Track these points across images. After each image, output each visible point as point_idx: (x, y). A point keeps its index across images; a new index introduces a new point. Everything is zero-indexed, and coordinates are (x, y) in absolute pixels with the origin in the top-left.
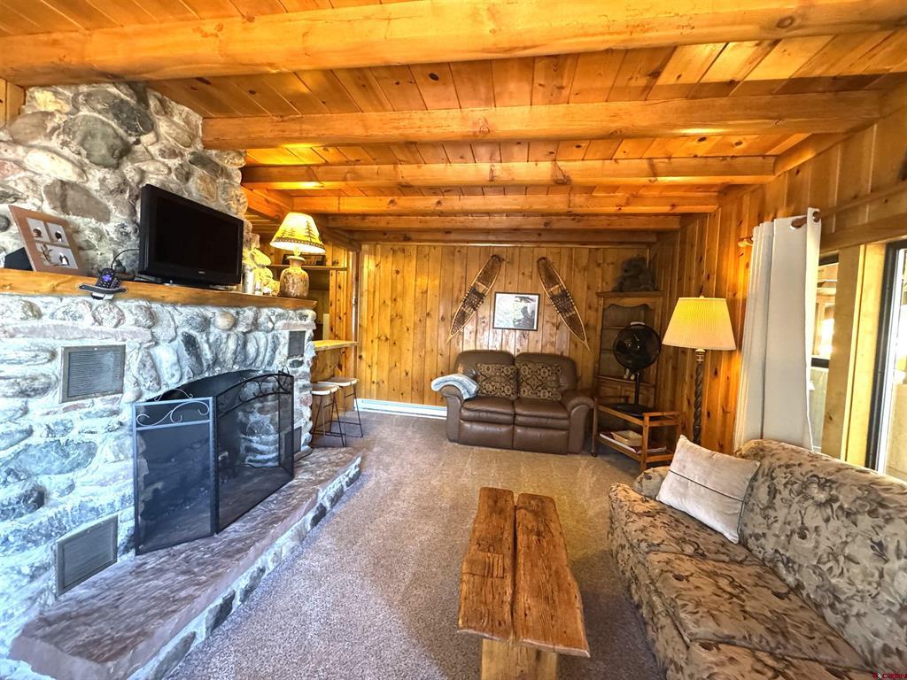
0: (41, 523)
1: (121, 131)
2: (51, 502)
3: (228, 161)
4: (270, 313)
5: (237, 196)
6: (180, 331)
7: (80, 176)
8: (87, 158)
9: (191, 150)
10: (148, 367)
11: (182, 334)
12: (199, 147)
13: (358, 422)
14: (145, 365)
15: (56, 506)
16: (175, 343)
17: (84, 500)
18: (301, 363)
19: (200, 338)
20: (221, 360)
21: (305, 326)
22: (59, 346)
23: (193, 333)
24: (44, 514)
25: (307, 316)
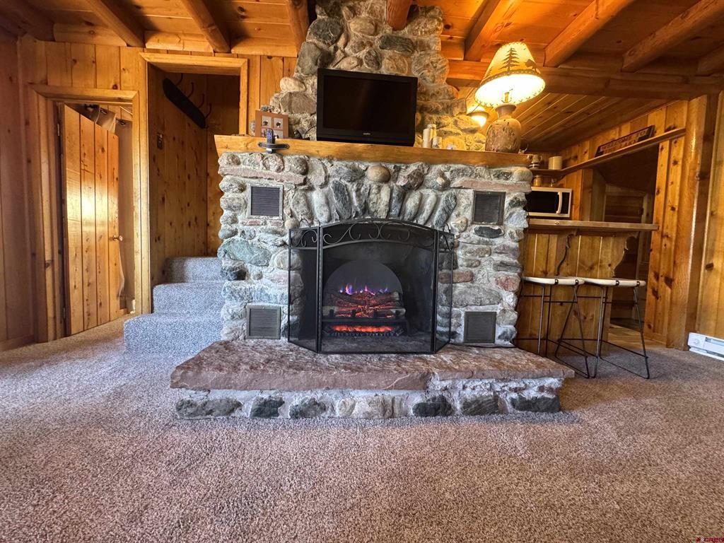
0: (241, 289)
1: (321, 44)
2: (250, 281)
3: (421, 32)
4: (443, 169)
5: (432, 62)
6: (331, 180)
7: (300, 86)
8: (302, 72)
9: (379, 36)
10: (301, 204)
11: (333, 182)
12: (388, 31)
13: (643, 354)
14: (298, 202)
15: (251, 284)
16: (326, 189)
17: (264, 287)
18: (497, 234)
19: (352, 188)
20: (373, 210)
21: (507, 186)
22: (250, 183)
23: (344, 182)
24: (243, 285)
25: (511, 174)
